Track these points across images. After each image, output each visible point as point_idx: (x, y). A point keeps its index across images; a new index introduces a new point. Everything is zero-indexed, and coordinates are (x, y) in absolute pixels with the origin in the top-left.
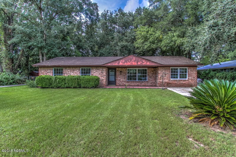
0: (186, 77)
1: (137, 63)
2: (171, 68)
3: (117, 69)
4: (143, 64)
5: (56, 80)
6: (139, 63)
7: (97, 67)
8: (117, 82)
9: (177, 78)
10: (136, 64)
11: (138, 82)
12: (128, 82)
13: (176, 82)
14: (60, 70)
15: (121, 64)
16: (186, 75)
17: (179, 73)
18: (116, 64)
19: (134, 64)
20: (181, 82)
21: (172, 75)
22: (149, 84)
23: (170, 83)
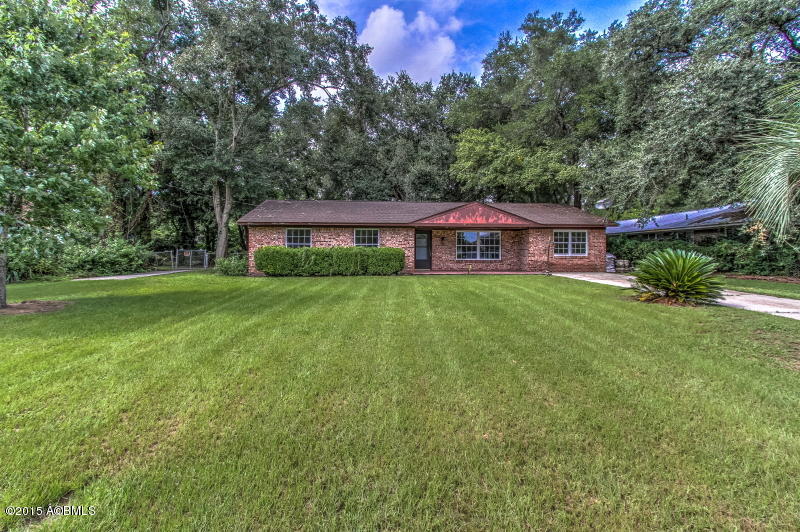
0: (584, 252)
1: (487, 219)
2: (555, 231)
3: (434, 232)
4: (500, 222)
5: (308, 257)
6: (491, 221)
7: (395, 228)
8: (435, 262)
9: (566, 251)
10: (484, 222)
11: (480, 262)
12: (458, 262)
13: (564, 261)
14: (302, 233)
15: (452, 220)
16: (584, 246)
17: (570, 243)
18: (441, 221)
19: (481, 221)
20: (575, 261)
21: (557, 246)
22: (505, 267)
23: (552, 264)
